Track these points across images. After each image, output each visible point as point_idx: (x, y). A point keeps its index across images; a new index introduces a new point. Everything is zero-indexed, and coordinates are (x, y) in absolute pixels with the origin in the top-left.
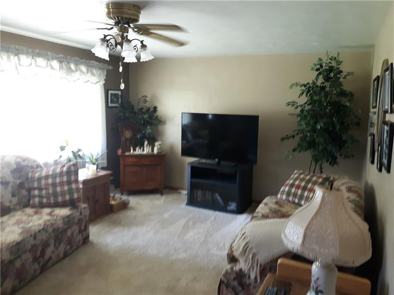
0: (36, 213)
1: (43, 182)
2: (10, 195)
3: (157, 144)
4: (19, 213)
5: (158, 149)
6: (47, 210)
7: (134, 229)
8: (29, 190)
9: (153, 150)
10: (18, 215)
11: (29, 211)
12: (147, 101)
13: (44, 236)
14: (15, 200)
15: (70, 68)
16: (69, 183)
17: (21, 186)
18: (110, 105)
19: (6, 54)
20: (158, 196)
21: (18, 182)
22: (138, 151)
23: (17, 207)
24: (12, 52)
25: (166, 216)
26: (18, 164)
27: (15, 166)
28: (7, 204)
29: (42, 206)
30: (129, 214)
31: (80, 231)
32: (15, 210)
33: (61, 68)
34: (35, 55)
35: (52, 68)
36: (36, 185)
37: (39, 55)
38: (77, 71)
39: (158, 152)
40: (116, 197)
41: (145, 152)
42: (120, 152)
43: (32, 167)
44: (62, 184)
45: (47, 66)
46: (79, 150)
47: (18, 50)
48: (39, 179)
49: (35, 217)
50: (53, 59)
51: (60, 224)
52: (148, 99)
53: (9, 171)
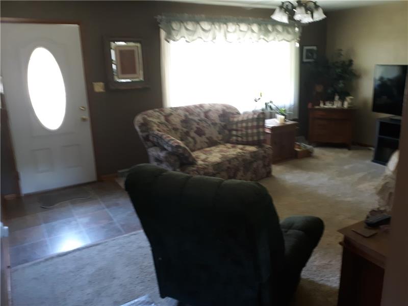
0: (233, 147)
1: (239, 125)
2: (217, 133)
3: (348, 99)
4: (223, 146)
5: (349, 104)
6: (240, 146)
7: (311, 173)
8: (230, 130)
9: (343, 104)
10: (221, 147)
11: (229, 145)
12: (341, 55)
13: (236, 163)
14: (220, 137)
15: (268, 29)
16: (258, 127)
17: (225, 127)
18: (305, 60)
19: (218, 24)
20: (346, 150)
21: (223, 124)
22: (328, 105)
23: (221, 142)
24: (222, 22)
25: (346, 167)
26: (224, 111)
27: (221, 112)
28: (215, 139)
29: (238, 143)
30: (312, 161)
31: (265, 166)
32: (220, 144)
33: (260, 30)
34: (238, 21)
35: (253, 31)
36: (234, 127)
37: (242, 21)
38: (273, 30)
39: (349, 107)
40: (302, 146)
41: (335, 107)
42: (310, 106)
43: (233, 114)
44: (252, 127)
45: (248, 29)
46: (271, 102)
47: (226, 19)
48: (237, 123)
49: (232, 150)
50: (253, 23)
51: (248, 156)
52: (343, 53)
53: (217, 116)
